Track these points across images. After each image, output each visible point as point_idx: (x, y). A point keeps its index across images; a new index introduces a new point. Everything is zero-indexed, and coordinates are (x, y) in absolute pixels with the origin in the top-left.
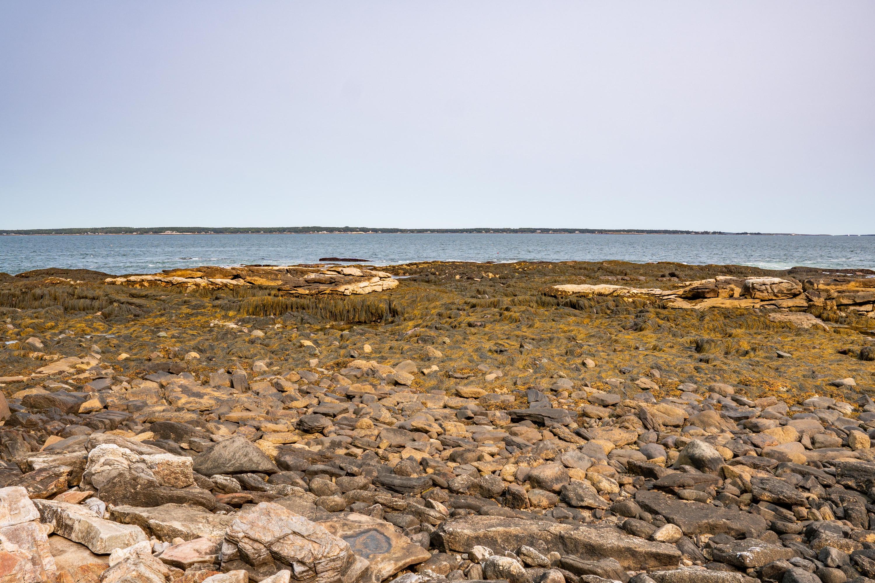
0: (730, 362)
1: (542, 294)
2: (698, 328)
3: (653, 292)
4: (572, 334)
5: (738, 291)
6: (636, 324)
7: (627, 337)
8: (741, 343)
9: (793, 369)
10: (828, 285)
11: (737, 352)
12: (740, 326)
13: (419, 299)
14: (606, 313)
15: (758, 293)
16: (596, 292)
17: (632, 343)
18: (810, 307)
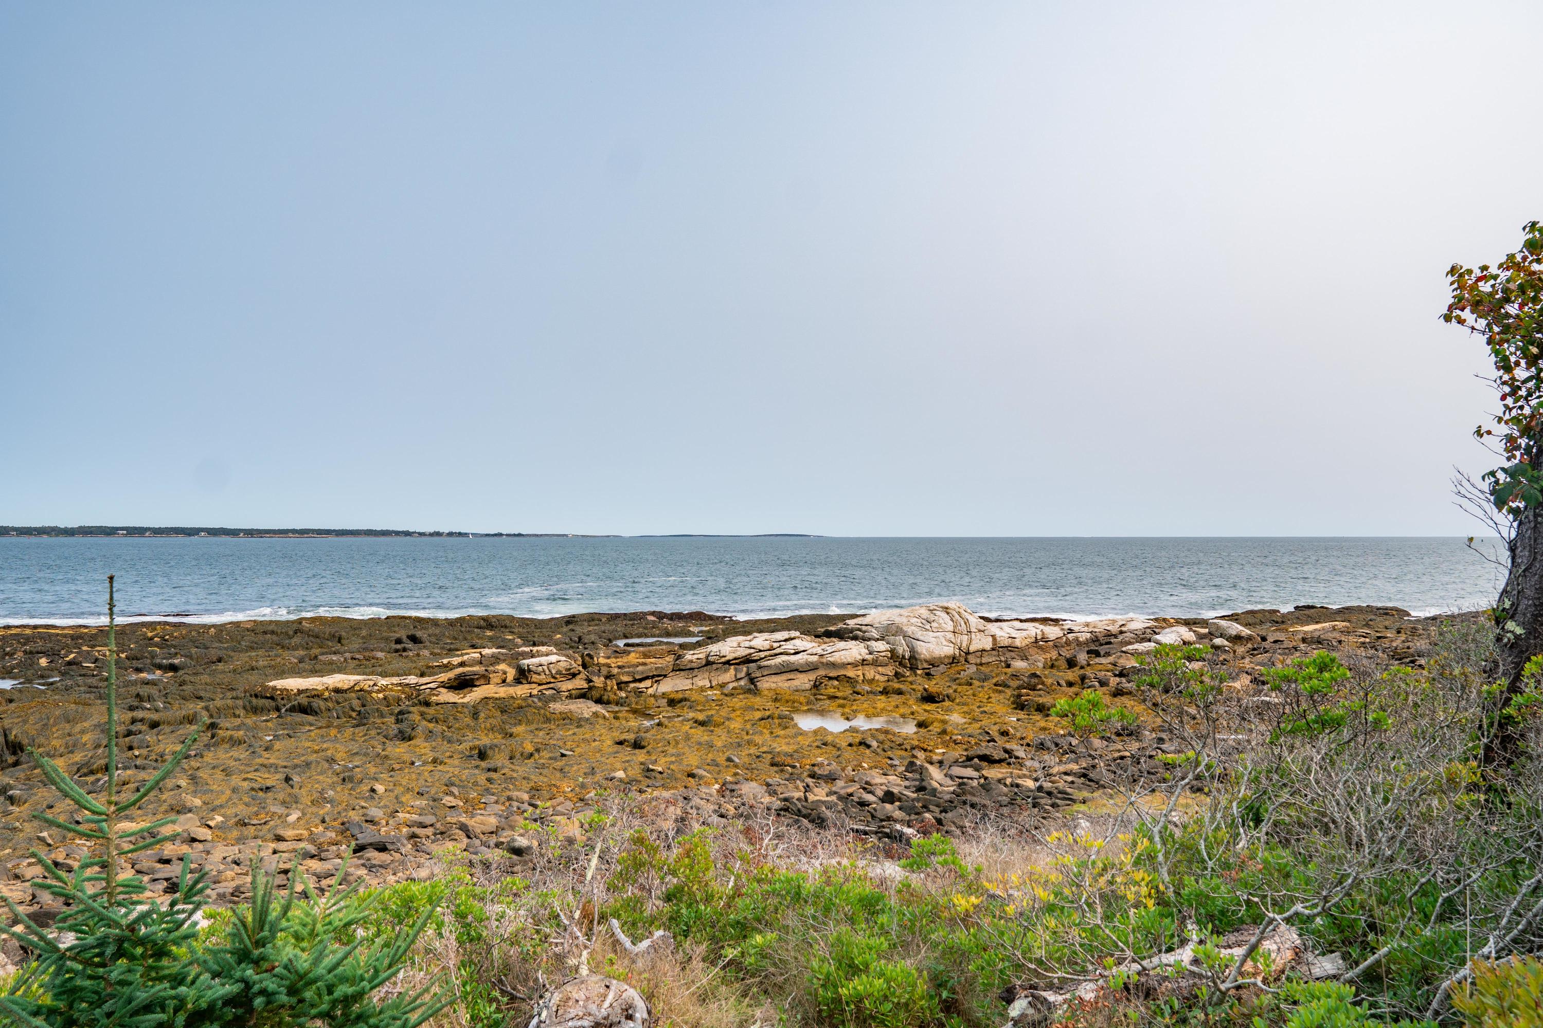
0: (517, 768)
1: (251, 696)
2: (474, 730)
3: (407, 681)
4: (329, 753)
5: (511, 673)
6: (400, 732)
7: (398, 750)
8: (525, 745)
9: (575, 768)
10: (609, 658)
11: (522, 755)
12: (520, 723)
13: (52, 721)
14: (350, 717)
15: (534, 676)
16: (331, 687)
17: (407, 757)
18: (590, 688)
